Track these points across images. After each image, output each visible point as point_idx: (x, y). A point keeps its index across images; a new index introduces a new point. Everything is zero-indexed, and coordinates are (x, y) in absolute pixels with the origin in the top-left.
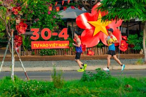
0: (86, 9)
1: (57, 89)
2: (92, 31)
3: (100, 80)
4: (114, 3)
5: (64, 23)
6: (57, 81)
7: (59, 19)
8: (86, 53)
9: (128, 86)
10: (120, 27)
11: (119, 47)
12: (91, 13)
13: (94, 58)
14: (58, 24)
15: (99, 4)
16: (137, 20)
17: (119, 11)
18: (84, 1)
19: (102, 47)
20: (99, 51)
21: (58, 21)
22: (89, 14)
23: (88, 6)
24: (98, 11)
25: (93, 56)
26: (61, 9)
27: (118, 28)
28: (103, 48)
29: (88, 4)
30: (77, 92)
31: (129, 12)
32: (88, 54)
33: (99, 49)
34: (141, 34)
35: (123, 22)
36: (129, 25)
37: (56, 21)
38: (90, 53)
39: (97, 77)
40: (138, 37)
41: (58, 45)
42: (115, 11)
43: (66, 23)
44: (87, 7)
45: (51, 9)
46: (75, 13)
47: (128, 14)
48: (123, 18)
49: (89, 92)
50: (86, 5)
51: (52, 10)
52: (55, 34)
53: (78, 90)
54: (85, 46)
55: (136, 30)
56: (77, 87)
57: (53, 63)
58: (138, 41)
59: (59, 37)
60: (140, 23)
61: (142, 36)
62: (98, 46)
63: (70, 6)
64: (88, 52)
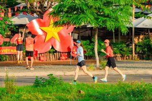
0: (38, 15)
1: (9, 95)
2: (44, 37)
3: (52, 86)
4: (66, 9)
5: (16, 29)
6: (10, 87)
7: (11, 25)
8: (38, 59)
9: (80, 92)
10: (72, 33)
11: (71, 53)
12: (42, 19)
13: (46, 64)
14: (10, 30)
15: (51, 10)
16: (89, 26)
17: (70, 17)
18: (36, 7)
19: (54, 52)
20: (51, 57)
21: (10, 26)
22: (41, 20)
23: (40, 12)
24: (49, 17)
25: (45, 61)
26: (13, 15)
27: (69, 34)
28: (55, 54)
29: (39, 10)
30: (29, 98)
31: (80, 18)
32: (40, 60)
33: (51, 54)
34: (92, 40)
35: (75, 28)
36: (81, 31)
37: (9, 27)
38: (42, 58)
39: (49, 83)
40: (90, 43)
41: (10, 51)
42: (67, 16)
43: (18, 29)
44: (38, 13)
45: (3, 15)
46: (27, 19)
47: (79, 20)
48: (75, 24)
49: (41, 97)
50: (38, 11)
51: (5, 16)
52: (8, 40)
53: (30, 95)
54: (37, 52)
55: (87, 36)
56: (30, 93)
57: (6, 68)
58: (89, 47)
59: (11, 43)
60: (91, 29)
61: (94, 42)
62: (50, 52)
63: (22, 11)
64: (40, 58)
